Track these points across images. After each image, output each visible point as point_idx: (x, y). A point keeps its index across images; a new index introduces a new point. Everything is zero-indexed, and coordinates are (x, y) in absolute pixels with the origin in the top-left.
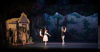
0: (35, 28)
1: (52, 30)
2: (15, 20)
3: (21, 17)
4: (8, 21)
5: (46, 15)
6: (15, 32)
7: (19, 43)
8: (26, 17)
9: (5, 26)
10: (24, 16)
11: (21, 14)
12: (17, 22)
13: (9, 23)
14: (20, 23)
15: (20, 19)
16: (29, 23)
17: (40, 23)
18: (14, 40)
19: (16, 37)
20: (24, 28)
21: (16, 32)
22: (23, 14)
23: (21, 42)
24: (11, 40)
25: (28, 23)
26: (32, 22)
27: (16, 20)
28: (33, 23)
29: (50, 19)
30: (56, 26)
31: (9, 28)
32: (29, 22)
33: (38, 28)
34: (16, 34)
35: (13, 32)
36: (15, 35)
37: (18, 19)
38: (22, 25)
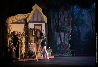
0: (57, 32)
1: (87, 35)
2: (22, 18)
3: (32, 12)
4: (11, 19)
5: (75, 7)
6: (22, 38)
7: (29, 58)
8: (41, 12)
9: (6, 27)
10: (37, 10)
11: (33, 7)
12: (25, 20)
13: (13, 23)
14: (30, 22)
15: (31, 15)
16: (46, 22)
17: (65, 21)
18: (21, 51)
19: (24, 46)
20: (37, 31)
21: (24, 38)
22: (36, 7)
23: (32, 55)
24: (14, 53)
25: (44, 22)
26: (52, 20)
27: (25, 17)
28: (53, 22)
29: (82, 15)
30: (94, 27)
31: (12, 31)
32: (46, 20)
33: (61, 31)
34: (23, 42)
35: (19, 39)
36: (22, 44)
37: (26, 15)
38: (35, 25)
